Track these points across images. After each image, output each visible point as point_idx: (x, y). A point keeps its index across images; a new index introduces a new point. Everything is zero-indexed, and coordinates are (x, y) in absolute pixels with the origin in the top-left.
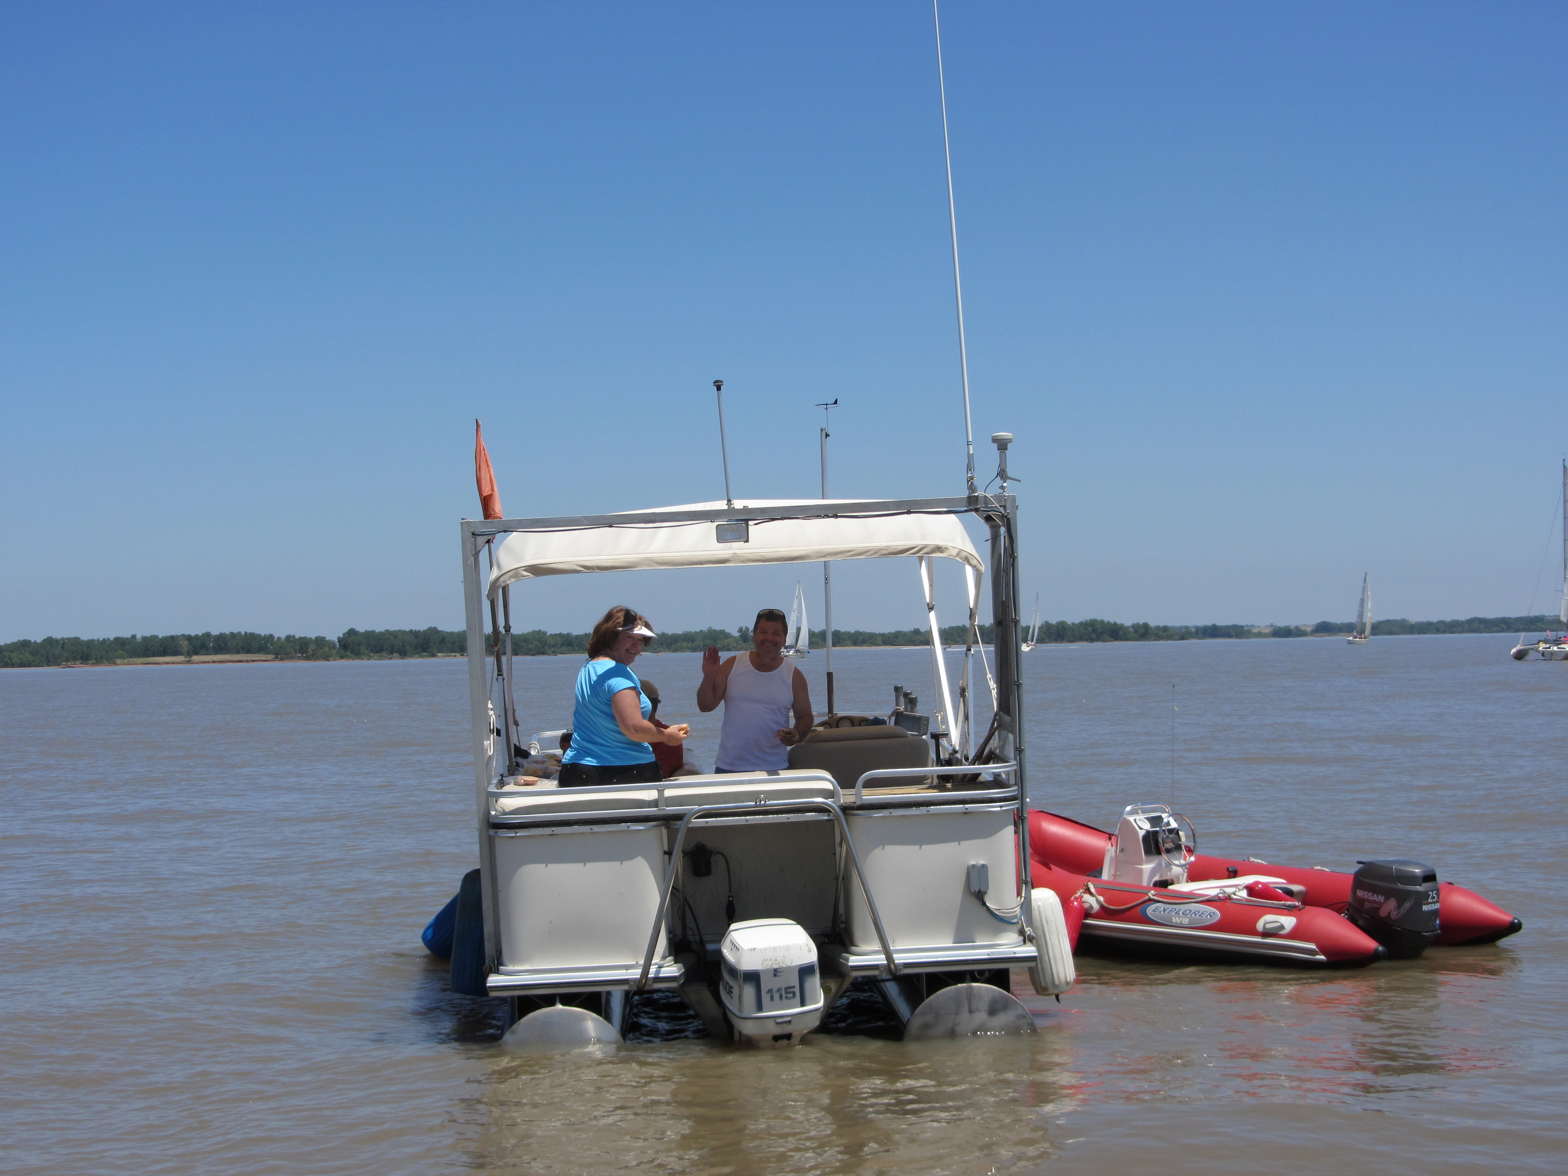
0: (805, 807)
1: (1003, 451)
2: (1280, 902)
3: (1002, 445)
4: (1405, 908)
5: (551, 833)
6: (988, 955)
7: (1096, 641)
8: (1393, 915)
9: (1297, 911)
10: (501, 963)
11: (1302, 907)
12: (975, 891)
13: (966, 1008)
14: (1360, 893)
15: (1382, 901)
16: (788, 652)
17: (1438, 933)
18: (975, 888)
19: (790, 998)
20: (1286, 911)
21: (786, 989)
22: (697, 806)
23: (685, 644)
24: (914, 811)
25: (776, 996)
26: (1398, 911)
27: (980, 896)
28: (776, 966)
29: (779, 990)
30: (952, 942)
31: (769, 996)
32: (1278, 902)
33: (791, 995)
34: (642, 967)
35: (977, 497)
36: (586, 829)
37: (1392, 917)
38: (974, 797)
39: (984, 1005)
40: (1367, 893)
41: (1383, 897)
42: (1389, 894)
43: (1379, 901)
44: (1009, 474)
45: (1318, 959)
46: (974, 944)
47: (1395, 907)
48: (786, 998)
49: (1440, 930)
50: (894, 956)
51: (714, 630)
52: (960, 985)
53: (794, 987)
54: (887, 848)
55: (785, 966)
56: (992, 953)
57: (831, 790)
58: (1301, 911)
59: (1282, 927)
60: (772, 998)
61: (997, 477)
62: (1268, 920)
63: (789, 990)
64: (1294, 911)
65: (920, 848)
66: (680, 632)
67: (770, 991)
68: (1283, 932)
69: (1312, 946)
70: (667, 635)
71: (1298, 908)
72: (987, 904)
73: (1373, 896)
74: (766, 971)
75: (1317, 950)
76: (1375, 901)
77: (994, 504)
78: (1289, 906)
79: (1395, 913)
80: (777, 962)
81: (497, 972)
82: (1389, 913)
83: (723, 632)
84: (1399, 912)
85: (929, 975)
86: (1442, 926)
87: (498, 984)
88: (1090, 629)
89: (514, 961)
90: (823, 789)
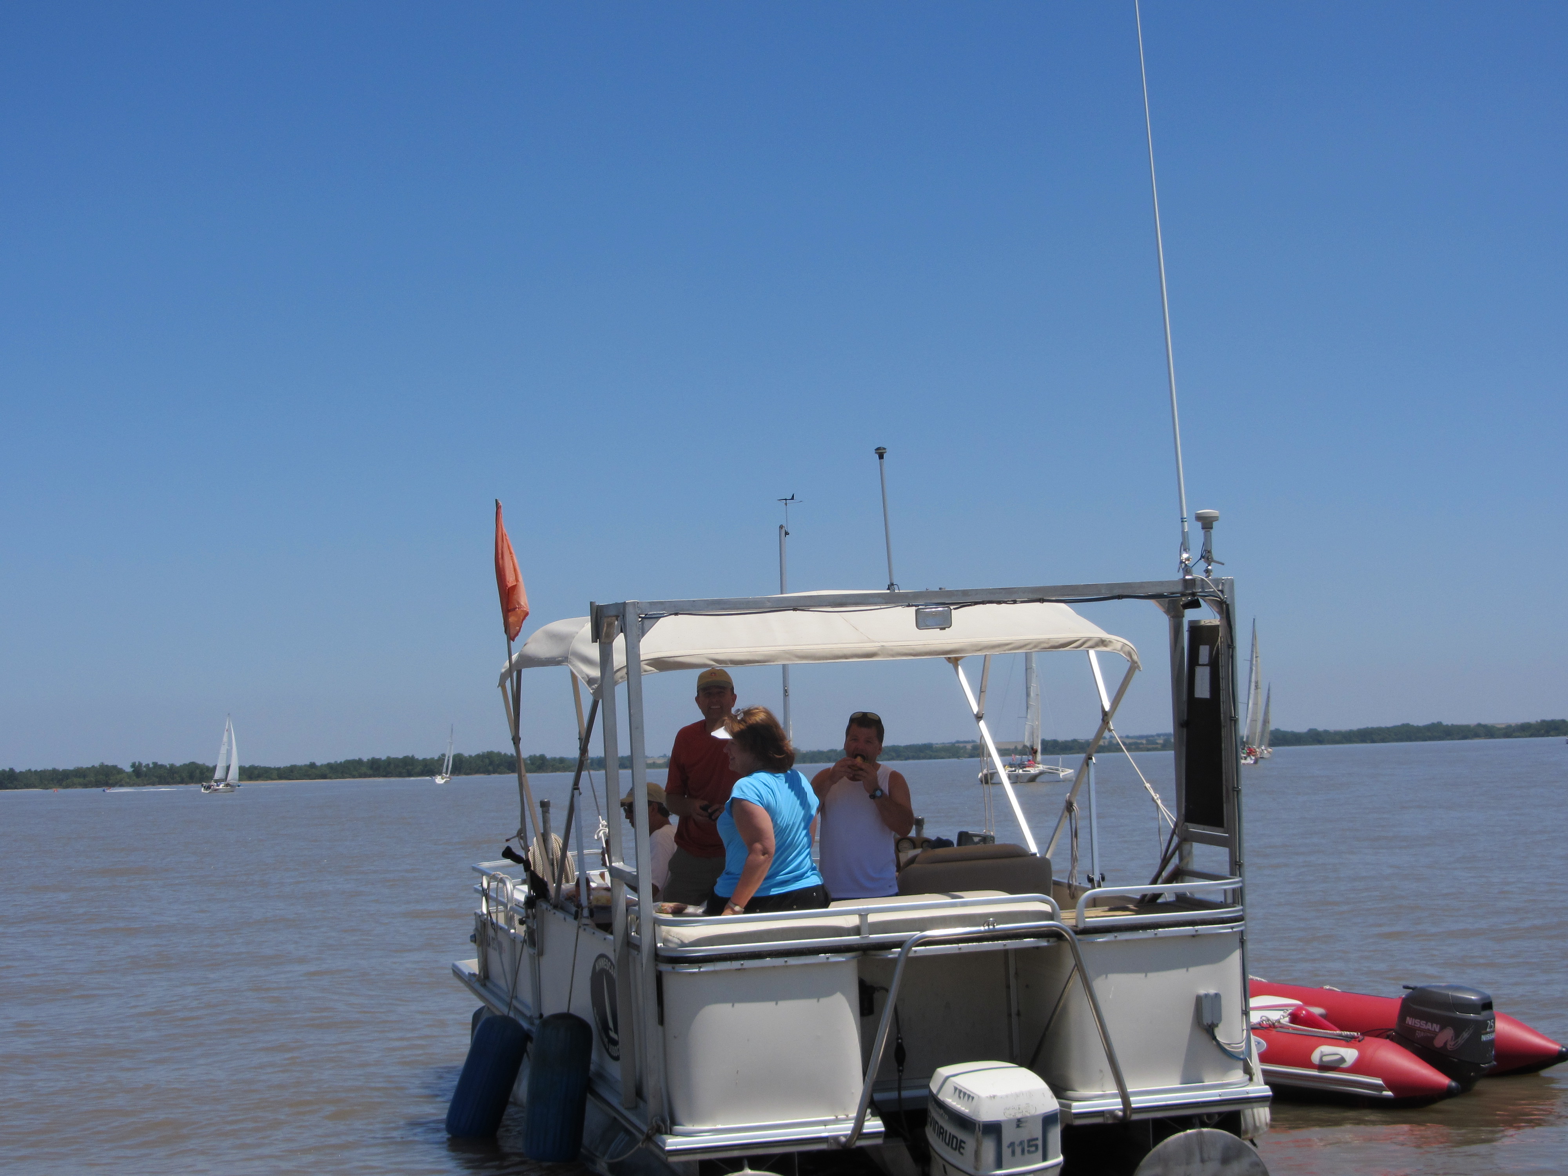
0: (1023, 933)
1: (1208, 530)
2: (1335, 1032)
3: (1207, 523)
4: (1463, 1038)
5: (739, 967)
6: (1220, 1095)
7: (494, 773)
8: (1450, 1045)
9: (1357, 1042)
10: (674, 1122)
11: (1361, 1037)
12: (1207, 1024)
13: (1197, 1157)
14: (1409, 1021)
15: (1437, 1030)
16: (218, 786)
17: (1494, 1065)
18: (1207, 1020)
19: (1033, 1152)
20: (1344, 1042)
21: (1029, 1141)
22: (919, 932)
23: (76, 780)
24: (1141, 935)
25: (1018, 1150)
26: (1456, 1041)
27: (1210, 1030)
28: (1019, 1116)
29: (1021, 1143)
30: (1179, 1082)
31: (1010, 1150)
32: (1332, 1032)
33: (1033, 1149)
34: (853, 1121)
35: (1193, 581)
36: (779, 961)
37: (1448, 1047)
38: (1205, 917)
39: (1215, 1153)
40: (1419, 1021)
41: (1438, 1026)
42: (1445, 1022)
43: (1433, 1030)
44: (1215, 558)
45: (1386, 1095)
46: (1204, 1084)
47: (1452, 1037)
48: (1029, 1152)
49: (1495, 1061)
50: (1131, 1099)
51: (107, 765)
52: (1189, 1131)
53: (1037, 1139)
54: (1111, 977)
55: (1028, 1115)
56: (1225, 1094)
57: (1050, 912)
58: (1361, 1042)
59: (1343, 1060)
60: (1013, 1153)
61: (1200, 559)
62: (1324, 1052)
63: (1032, 1142)
64: (1353, 1042)
65: (1146, 976)
66: (71, 768)
67: (1012, 1145)
68: (1344, 1065)
69: (1379, 1082)
70: (58, 771)
71: (1357, 1039)
72: (1218, 1038)
73: (1426, 1024)
74: (1009, 1121)
75: (1384, 1085)
76: (1429, 1030)
77: (1213, 589)
78: (1347, 1036)
79: (1453, 1043)
80: (1021, 1111)
81: (672, 1133)
82: (1446, 1043)
83: (115, 767)
84: (1457, 1043)
85: (1157, 1122)
86: (1497, 1057)
87: (679, 1147)
88: (487, 761)
89: (693, 1119)
90: (1040, 911)
